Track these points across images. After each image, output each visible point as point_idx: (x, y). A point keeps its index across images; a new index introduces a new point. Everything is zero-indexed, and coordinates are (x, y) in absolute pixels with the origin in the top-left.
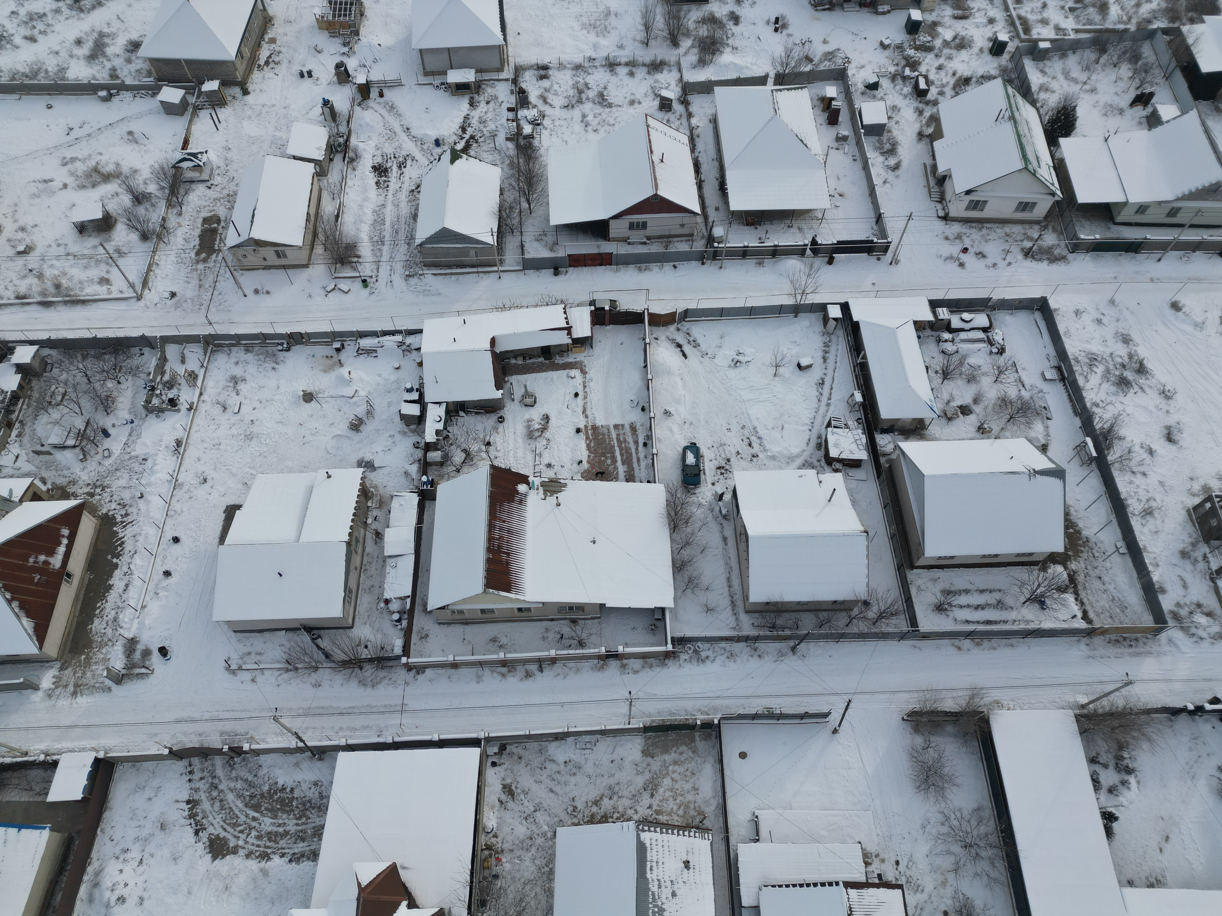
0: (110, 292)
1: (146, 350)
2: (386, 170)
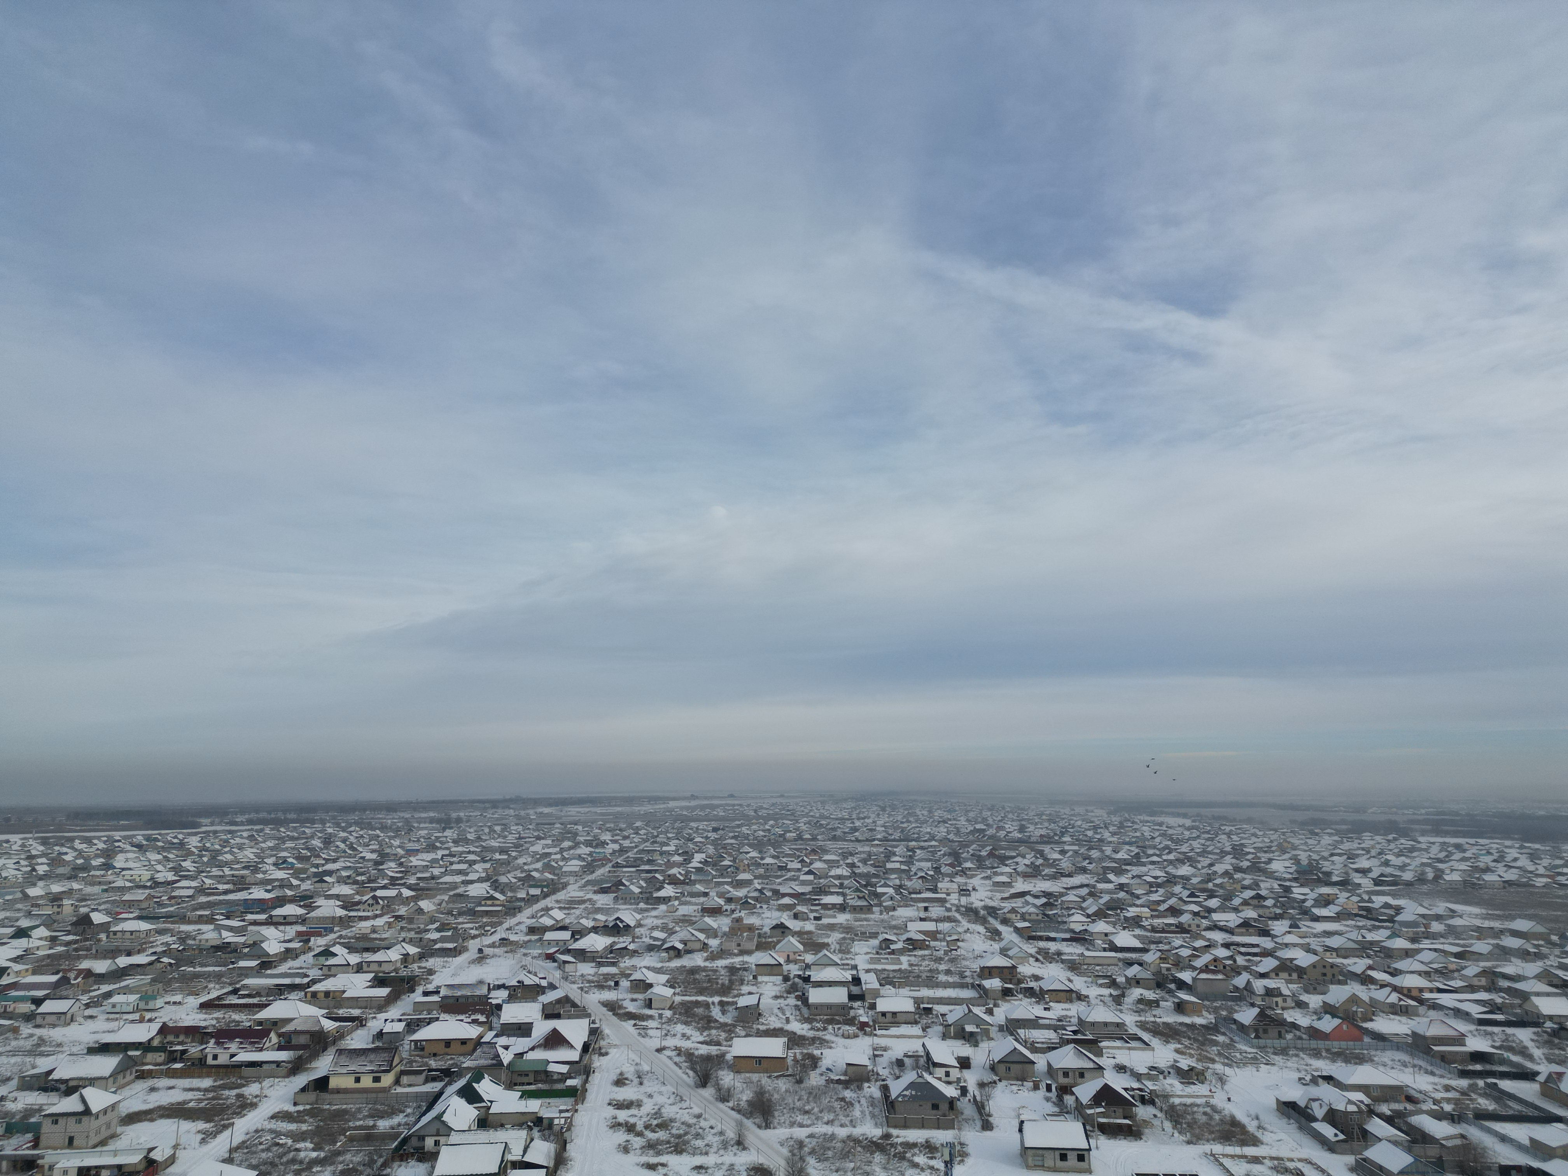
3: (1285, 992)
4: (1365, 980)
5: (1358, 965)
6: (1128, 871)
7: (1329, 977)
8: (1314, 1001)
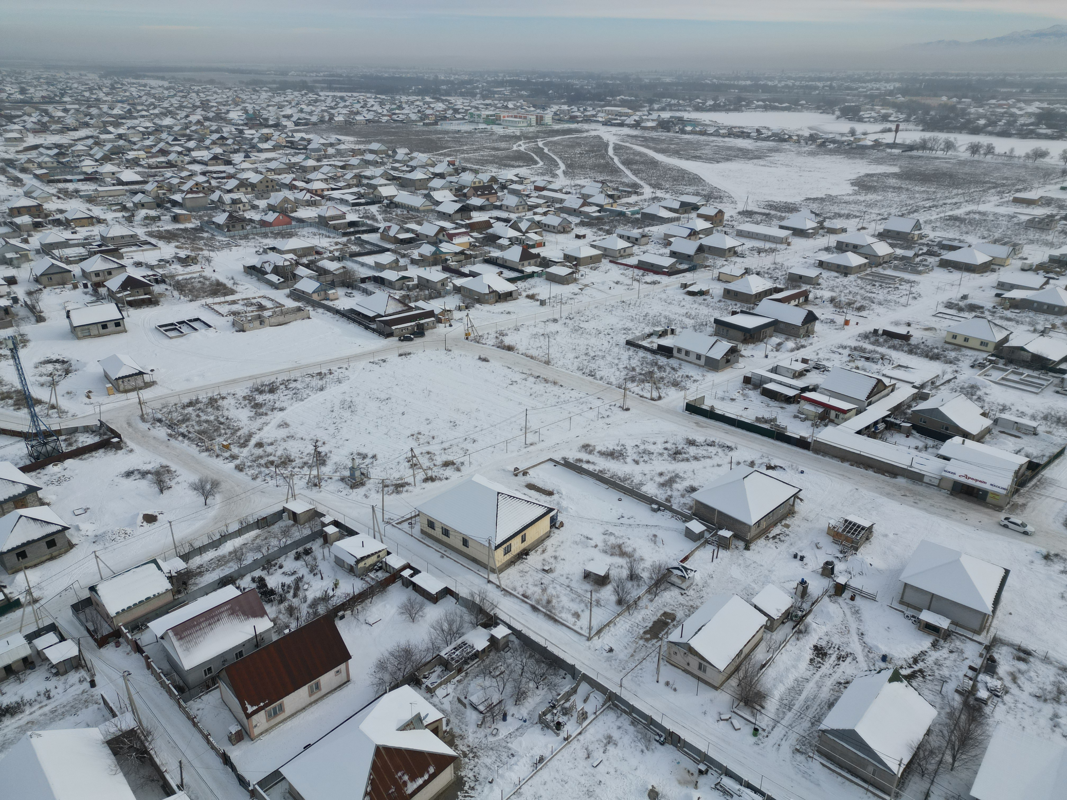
0: (574, 625)
1: (569, 677)
2: (825, 654)
3: (244, 200)
4: (292, 187)
5: (287, 178)
6: (123, 124)
7: (270, 188)
8: (262, 204)
